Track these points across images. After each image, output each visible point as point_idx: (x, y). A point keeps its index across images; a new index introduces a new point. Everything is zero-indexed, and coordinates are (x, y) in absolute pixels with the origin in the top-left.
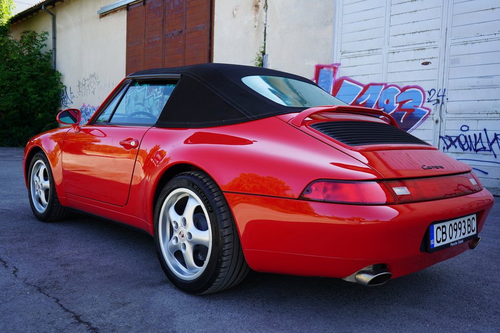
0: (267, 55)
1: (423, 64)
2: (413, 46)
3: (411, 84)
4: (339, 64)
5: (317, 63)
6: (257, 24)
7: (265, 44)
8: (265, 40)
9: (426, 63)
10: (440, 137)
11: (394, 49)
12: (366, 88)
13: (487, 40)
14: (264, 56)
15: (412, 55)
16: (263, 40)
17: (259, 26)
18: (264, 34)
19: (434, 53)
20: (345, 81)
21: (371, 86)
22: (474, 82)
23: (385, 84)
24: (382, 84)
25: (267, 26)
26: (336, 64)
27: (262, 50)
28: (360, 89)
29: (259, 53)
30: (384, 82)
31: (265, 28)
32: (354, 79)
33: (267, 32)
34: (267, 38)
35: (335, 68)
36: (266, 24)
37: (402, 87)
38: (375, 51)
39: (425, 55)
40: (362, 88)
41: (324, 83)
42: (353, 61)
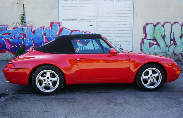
0: (26, 16)
1: (90, 26)
2: (87, 20)
3: (87, 31)
4: (61, 23)
5: (51, 21)
6: (18, 2)
7: (24, 11)
8: (24, 9)
9: (92, 26)
10: (97, 46)
11: (81, 20)
12: (72, 31)
13: (107, 21)
14: (24, 16)
15: (87, 23)
16: (23, 9)
17: (20, 3)
18: (23, 7)
19: (94, 23)
20: (64, 29)
21: (74, 31)
22: (105, 32)
23: (79, 31)
24: (78, 31)
25: (25, 4)
26: (60, 23)
27: (23, 13)
28: (70, 32)
29: (21, 14)
30: (78, 30)
31: (24, 5)
32: (67, 28)
33: (25, 6)
34: (25, 8)
35: (60, 24)
36: (24, 3)
37: (84, 32)
38: (75, 20)
39: (91, 23)
40: (71, 31)
41: (55, 28)
42: (67, 22)
